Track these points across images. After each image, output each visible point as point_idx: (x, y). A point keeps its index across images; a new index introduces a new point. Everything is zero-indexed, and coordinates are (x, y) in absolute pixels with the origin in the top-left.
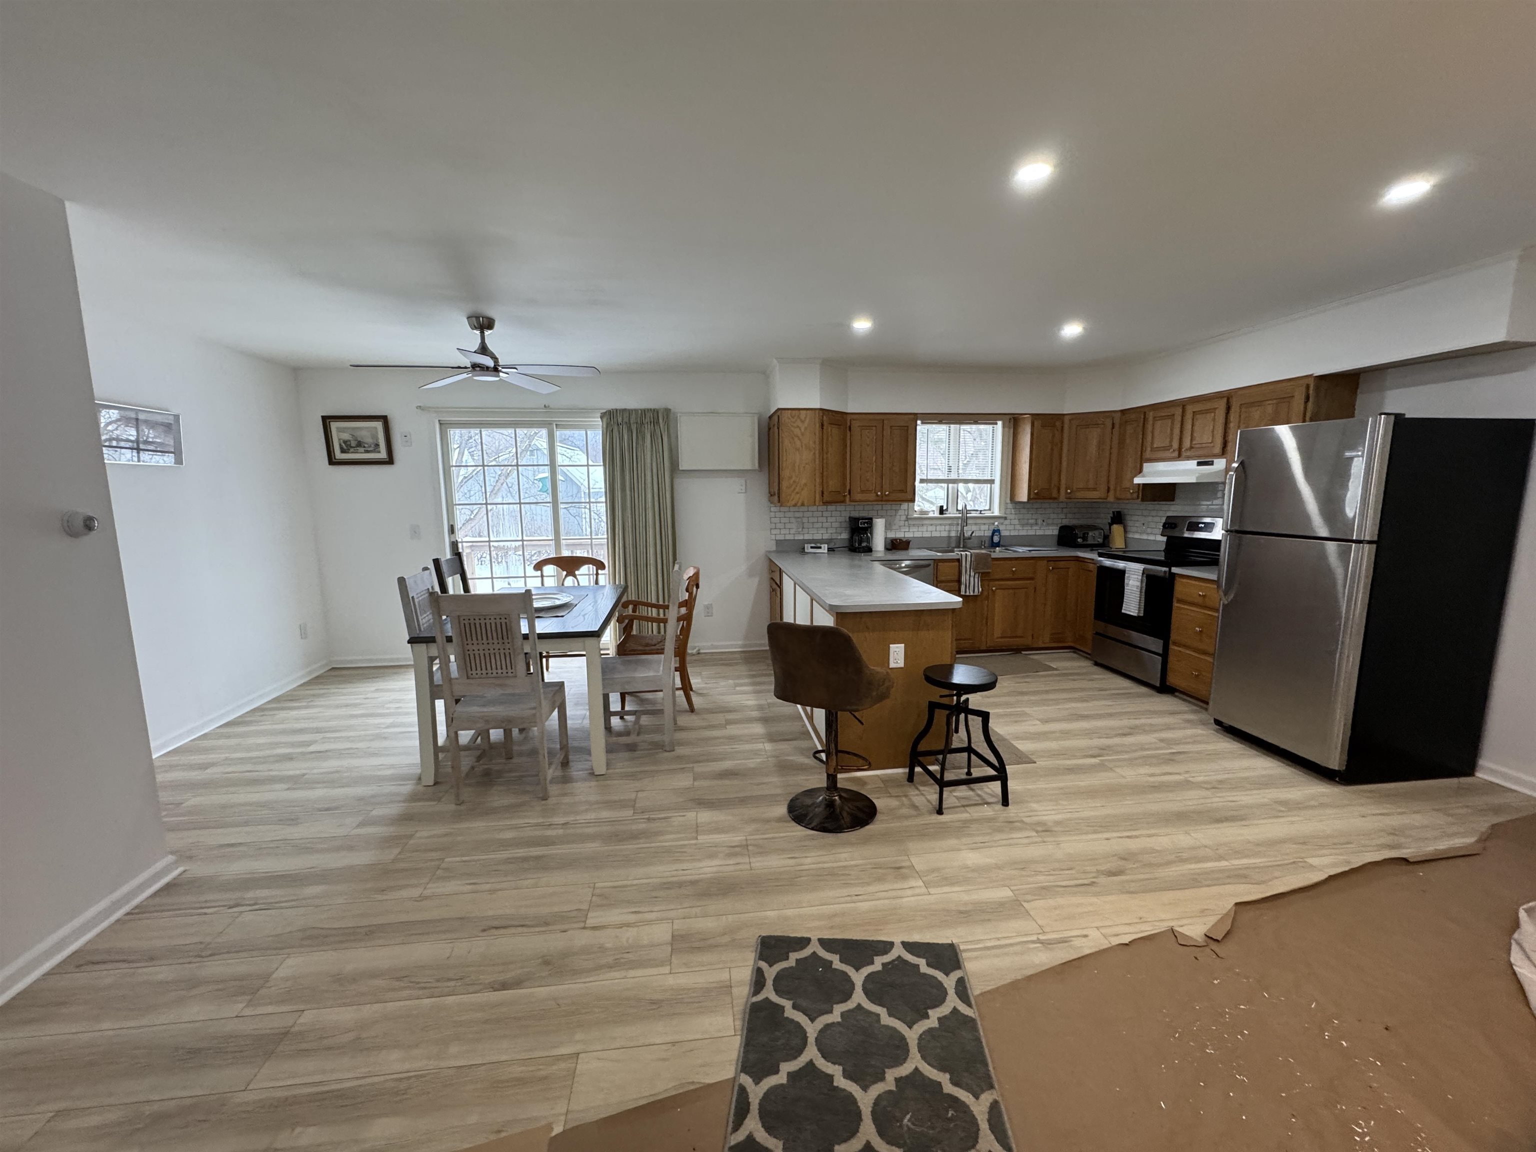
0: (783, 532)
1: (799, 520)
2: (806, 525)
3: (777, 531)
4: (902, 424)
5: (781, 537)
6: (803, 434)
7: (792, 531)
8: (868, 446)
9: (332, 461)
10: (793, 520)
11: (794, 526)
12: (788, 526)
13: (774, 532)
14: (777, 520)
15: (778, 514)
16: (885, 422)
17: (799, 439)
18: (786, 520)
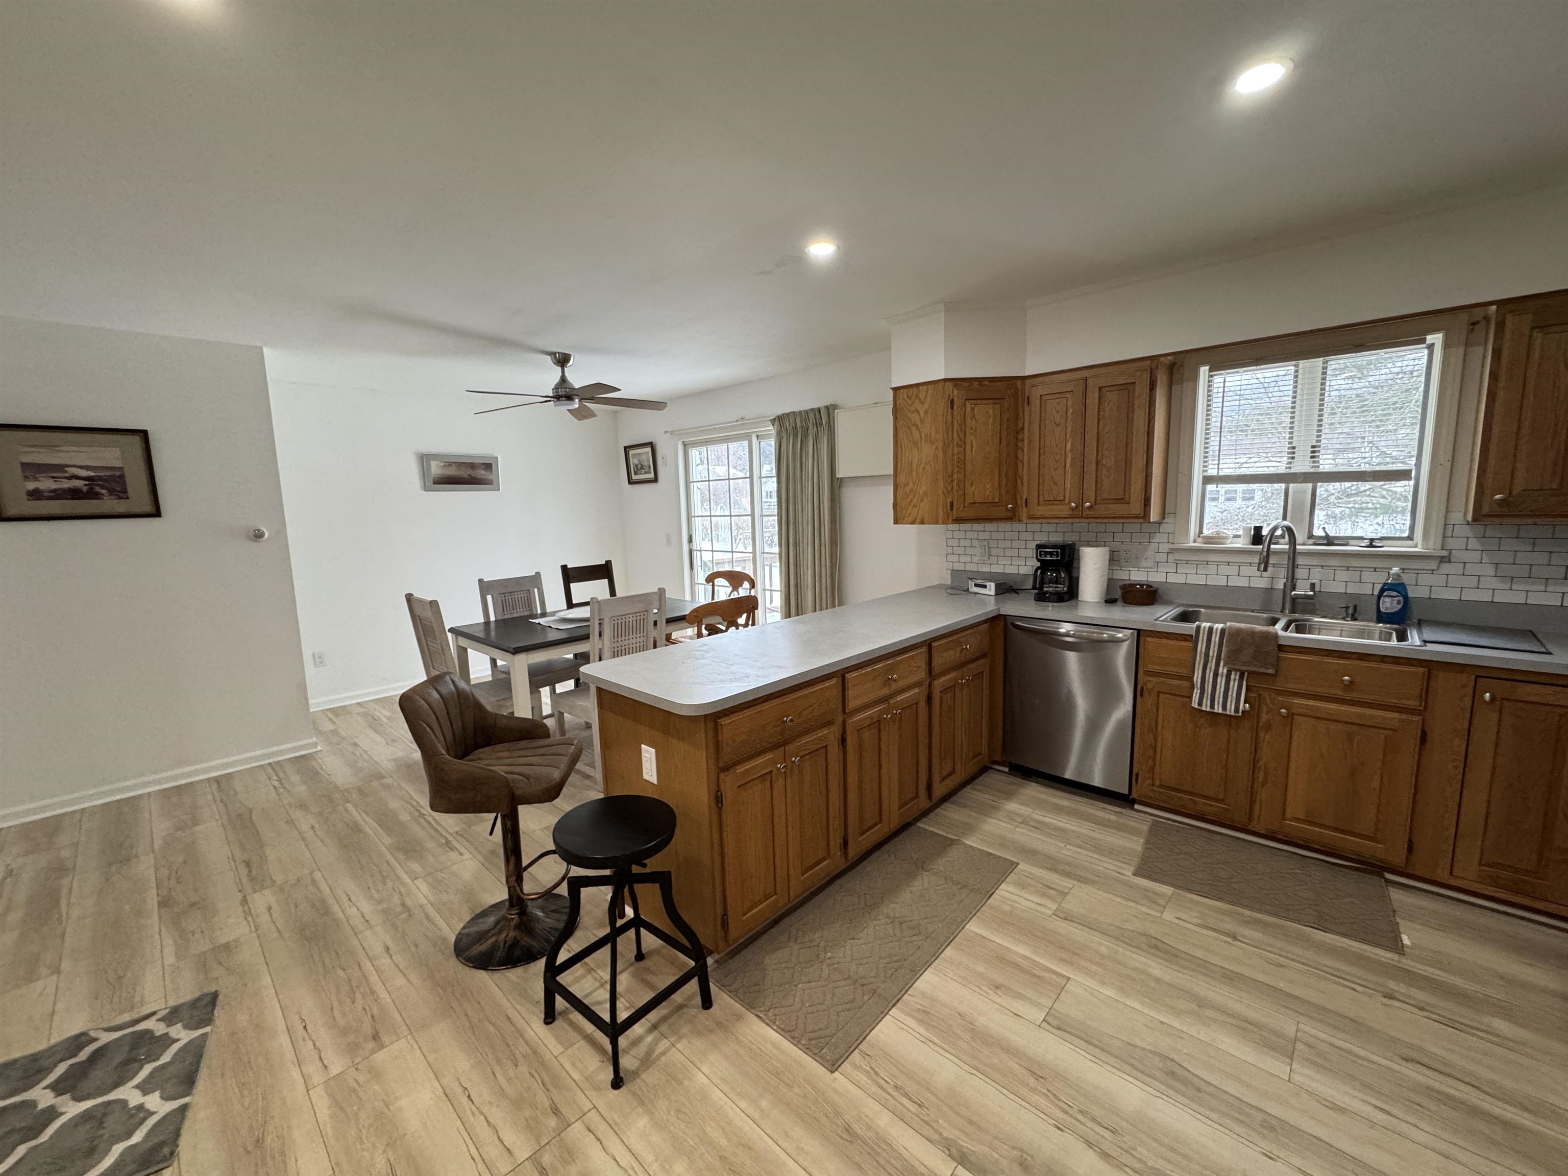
0: (963, 559)
1: (985, 543)
2: (994, 552)
3: (956, 558)
4: (1122, 380)
5: (960, 567)
6: (922, 421)
7: (976, 559)
8: (1058, 425)
9: (631, 482)
10: (976, 543)
11: (977, 551)
12: (969, 551)
13: (950, 558)
14: (955, 543)
15: (957, 535)
16: (1090, 381)
17: (918, 428)
18: (968, 543)
